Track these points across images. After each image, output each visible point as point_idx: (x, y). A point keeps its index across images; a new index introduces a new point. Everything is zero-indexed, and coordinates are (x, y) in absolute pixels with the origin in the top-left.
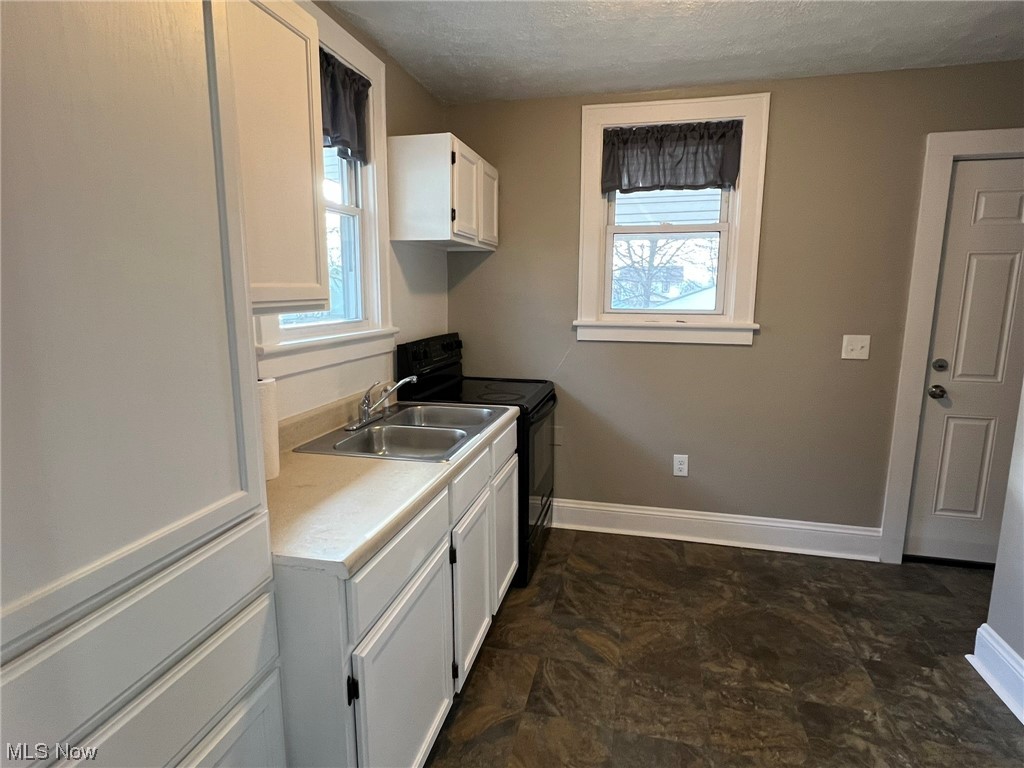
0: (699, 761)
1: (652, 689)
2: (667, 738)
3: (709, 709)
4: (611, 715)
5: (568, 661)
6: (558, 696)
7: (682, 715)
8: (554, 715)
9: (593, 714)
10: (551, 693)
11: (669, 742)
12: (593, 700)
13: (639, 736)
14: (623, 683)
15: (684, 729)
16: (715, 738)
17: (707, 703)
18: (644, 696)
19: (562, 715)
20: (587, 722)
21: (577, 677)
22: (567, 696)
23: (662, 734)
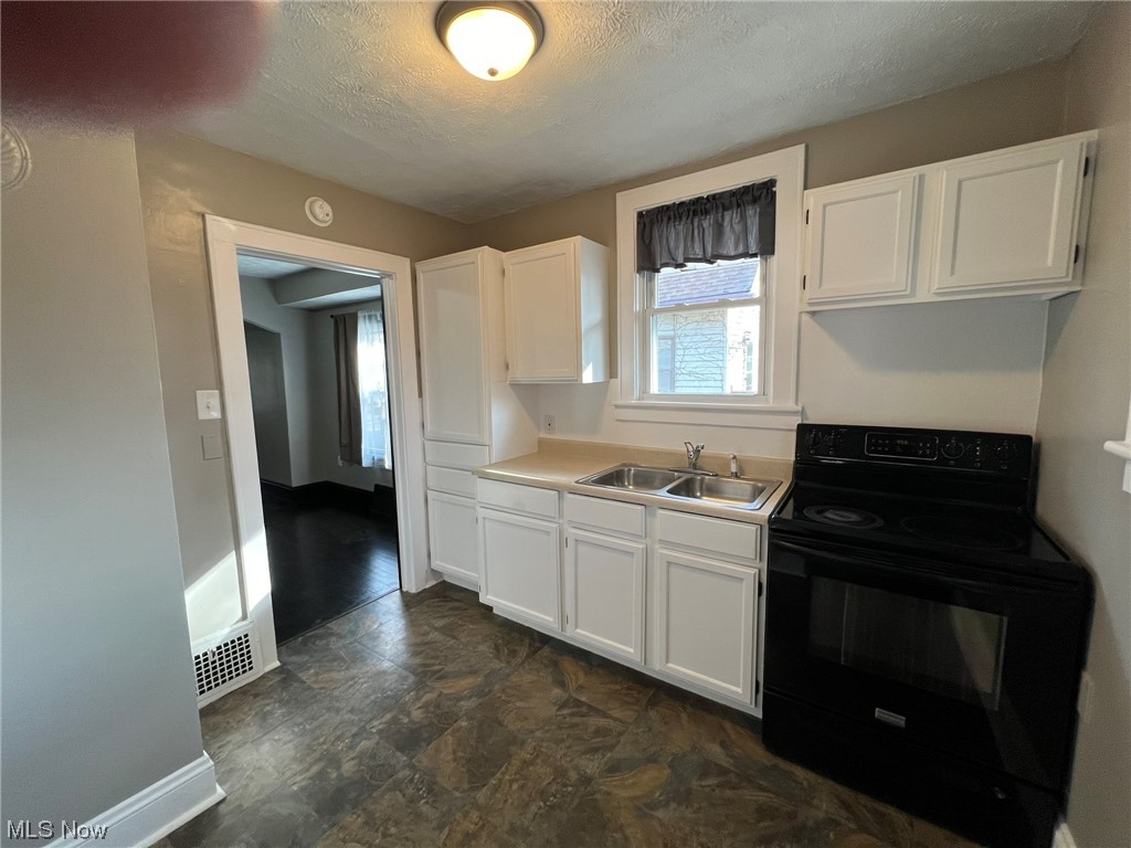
0: (466, 786)
1: (555, 796)
2: (498, 775)
3: (506, 837)
4: (541, 746)
5: (618, 742)
6: (577, 720)
7: (512, 804)
8: (558, 710)
9: (548, 735)
10: (582, 716)
11: (493, 775)
12: (562, 741)
13: (510, 756)
14: (573, 775)
15: (498, 795)
16: (475, 815)
17: (513, 840)
18: (549, 783)
19: (557, 716)
20: (542, 728)
21: (593, 741)
22: (573, 726)
23: (503, 773)
